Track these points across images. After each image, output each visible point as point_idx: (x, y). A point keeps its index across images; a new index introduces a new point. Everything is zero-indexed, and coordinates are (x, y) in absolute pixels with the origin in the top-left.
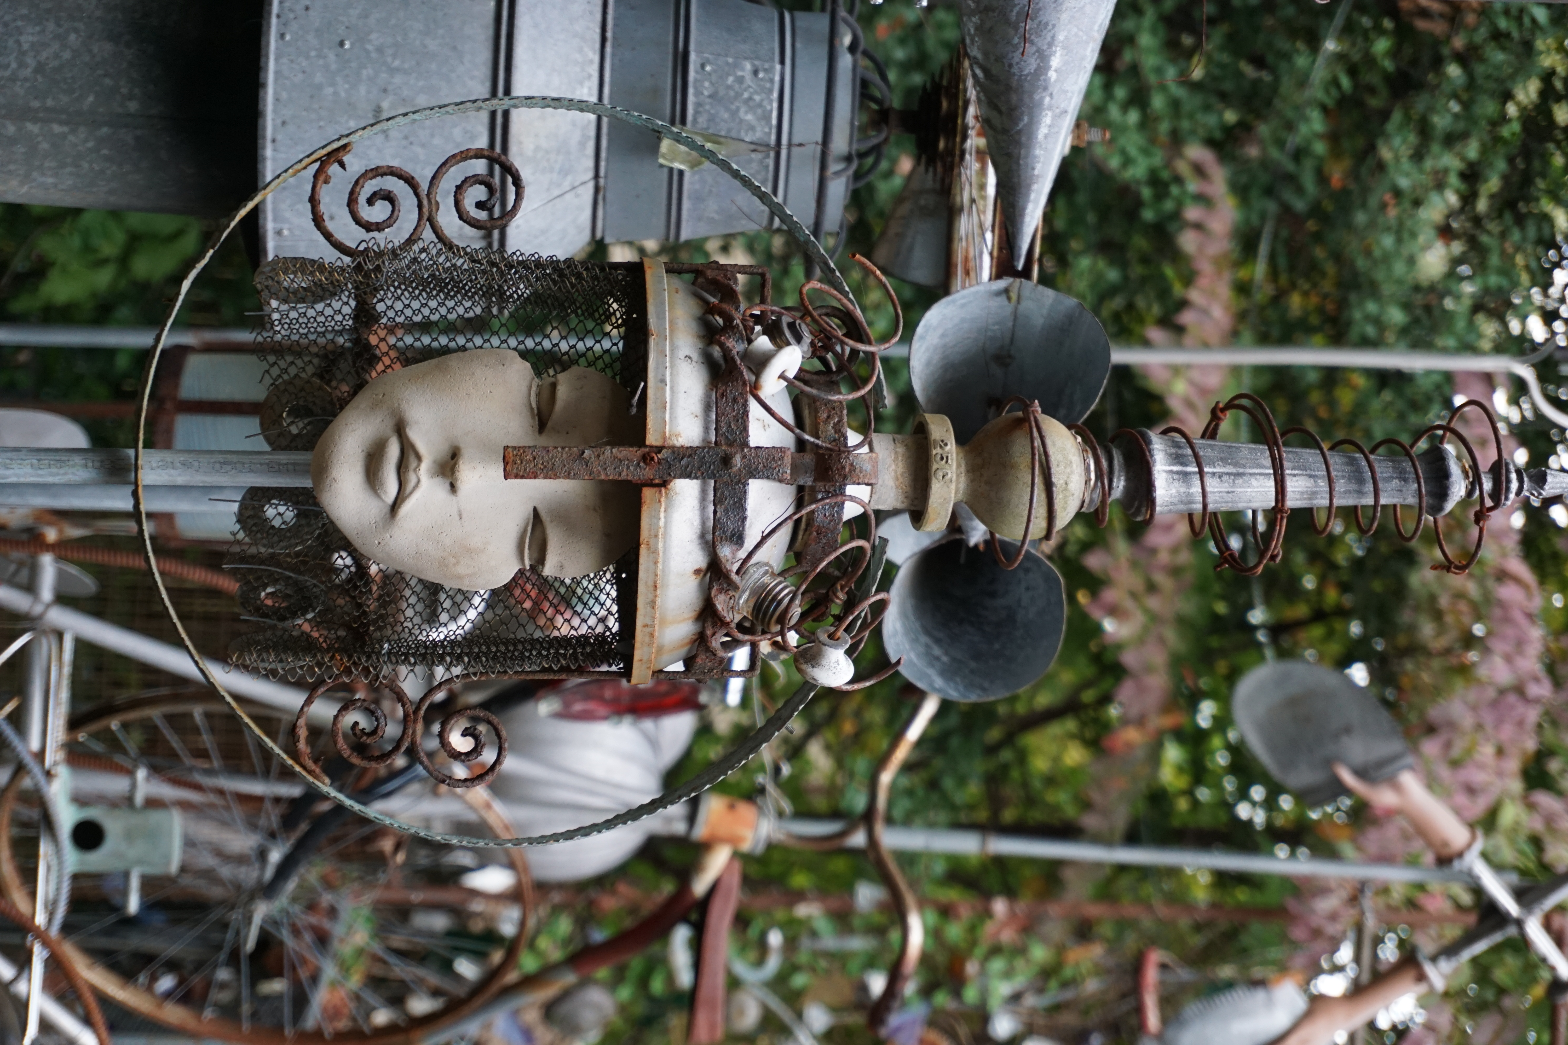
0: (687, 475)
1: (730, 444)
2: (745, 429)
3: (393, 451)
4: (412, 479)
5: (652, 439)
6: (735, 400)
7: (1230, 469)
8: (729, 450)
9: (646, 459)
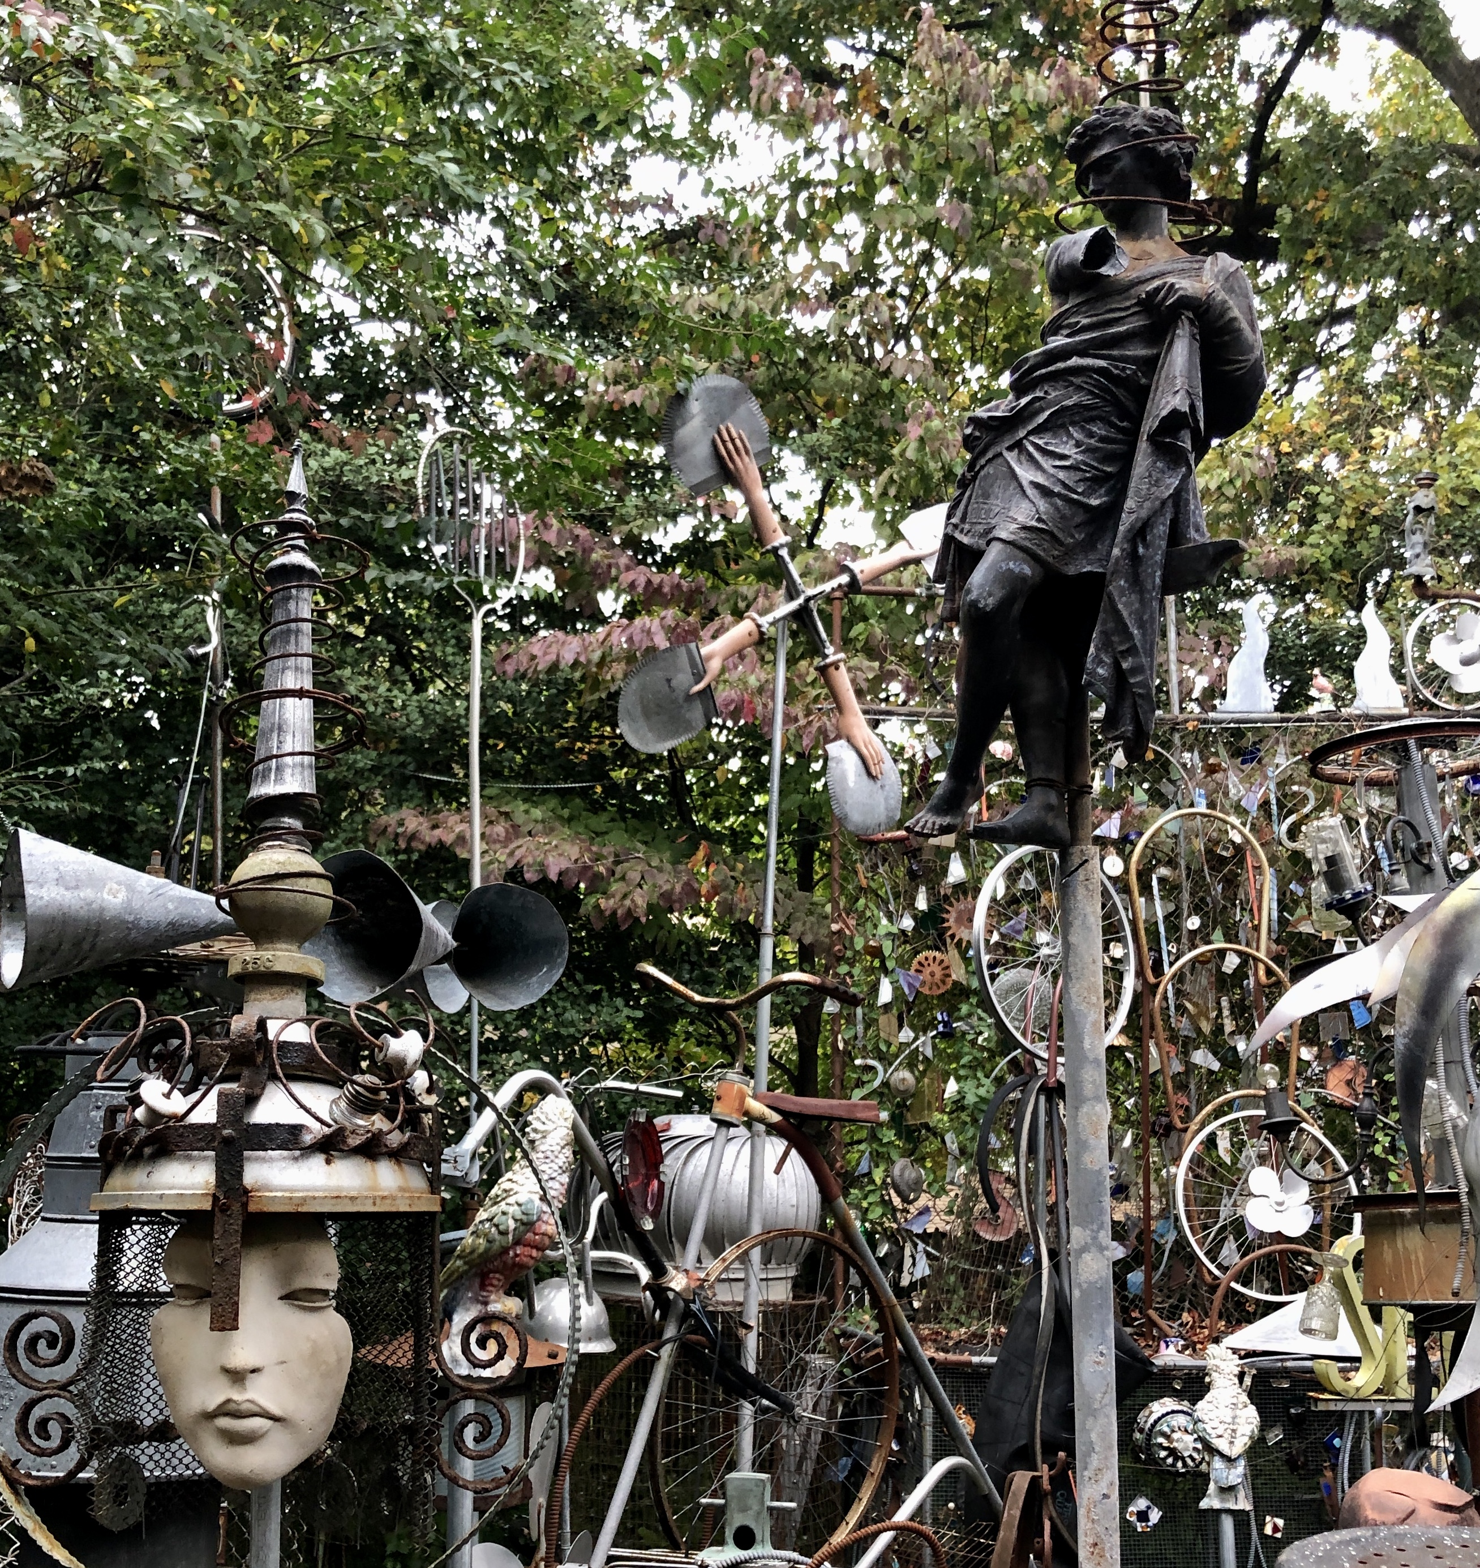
0: (239, 1175)
1: (213, 1140)
2: (203, 1126)
3: (224, 1422)
4: (245, 1406)
5: (207, 1205)
6: (181, 1136)
7: (275, 735)
8: (218, 1139)
9: (224, 1209)
